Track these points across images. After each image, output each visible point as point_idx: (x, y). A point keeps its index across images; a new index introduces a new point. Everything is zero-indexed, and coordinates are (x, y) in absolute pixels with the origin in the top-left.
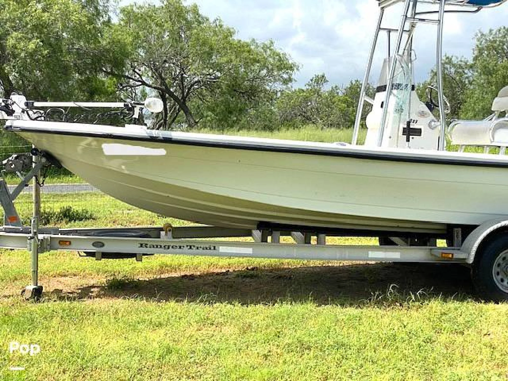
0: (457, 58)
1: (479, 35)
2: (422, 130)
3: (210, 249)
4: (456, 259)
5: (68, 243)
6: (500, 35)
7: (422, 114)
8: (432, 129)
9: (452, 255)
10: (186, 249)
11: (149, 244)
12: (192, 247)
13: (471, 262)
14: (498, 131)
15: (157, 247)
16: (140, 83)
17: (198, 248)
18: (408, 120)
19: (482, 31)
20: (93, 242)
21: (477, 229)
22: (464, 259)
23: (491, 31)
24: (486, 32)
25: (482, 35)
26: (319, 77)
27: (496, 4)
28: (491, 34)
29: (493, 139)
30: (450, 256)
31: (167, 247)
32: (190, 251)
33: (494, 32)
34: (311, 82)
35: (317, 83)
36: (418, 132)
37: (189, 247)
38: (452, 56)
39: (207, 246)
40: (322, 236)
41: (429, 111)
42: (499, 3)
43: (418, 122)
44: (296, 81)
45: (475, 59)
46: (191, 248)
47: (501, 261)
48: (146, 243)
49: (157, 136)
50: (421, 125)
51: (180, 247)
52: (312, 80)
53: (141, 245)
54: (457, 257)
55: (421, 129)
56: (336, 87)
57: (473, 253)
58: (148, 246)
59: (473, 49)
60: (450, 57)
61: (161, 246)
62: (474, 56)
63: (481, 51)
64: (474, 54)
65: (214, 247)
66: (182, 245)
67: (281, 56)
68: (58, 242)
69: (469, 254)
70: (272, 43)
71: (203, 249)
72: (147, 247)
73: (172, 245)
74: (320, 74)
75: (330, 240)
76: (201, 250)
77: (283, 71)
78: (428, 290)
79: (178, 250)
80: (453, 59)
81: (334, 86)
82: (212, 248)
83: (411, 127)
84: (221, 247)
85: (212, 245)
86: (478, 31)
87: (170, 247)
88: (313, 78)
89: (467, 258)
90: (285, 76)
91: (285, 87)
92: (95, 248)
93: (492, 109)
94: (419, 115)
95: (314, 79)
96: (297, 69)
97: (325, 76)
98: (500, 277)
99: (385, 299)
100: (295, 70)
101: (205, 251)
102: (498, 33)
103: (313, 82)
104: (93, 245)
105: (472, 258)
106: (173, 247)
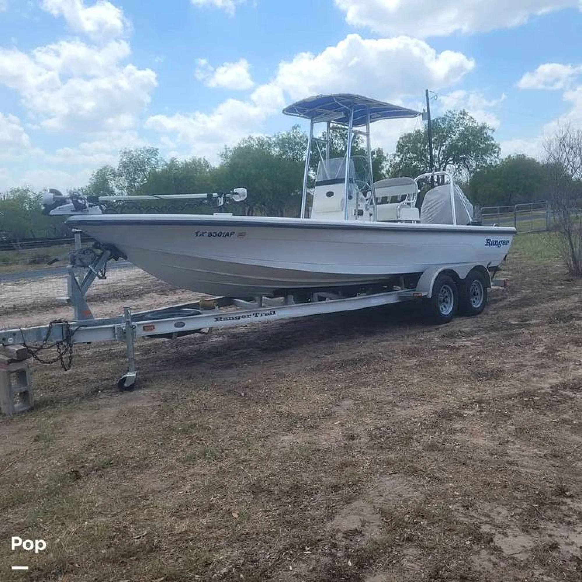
3: (271, 314)
5: (152, 327)
8: (367, 210)
11: (223, 317)
13: (430, 296)
15: (230, 319)
17: (262, 315)
20: (174, 323)
21: (422, 275)
22: (426, 296)
30: (420, 295)
41: (364, 198)
43: (360, 206)
46: (256, 316)
48: (220, 317)
51: (248, 316)
54: (423, 295)
55: (363, 210)
57: (431, 291)
65: (274, 312)
66: (249, 314)
68: (142, 328)
72: (221, 320)
82: (273, 313)
83: (358, 209)
85: (272, 310)
89: (427, 294)
92: (176, 328)
94: (360, 200)
104: (175, 325)
105: (431, 294)
106: (242, 317)
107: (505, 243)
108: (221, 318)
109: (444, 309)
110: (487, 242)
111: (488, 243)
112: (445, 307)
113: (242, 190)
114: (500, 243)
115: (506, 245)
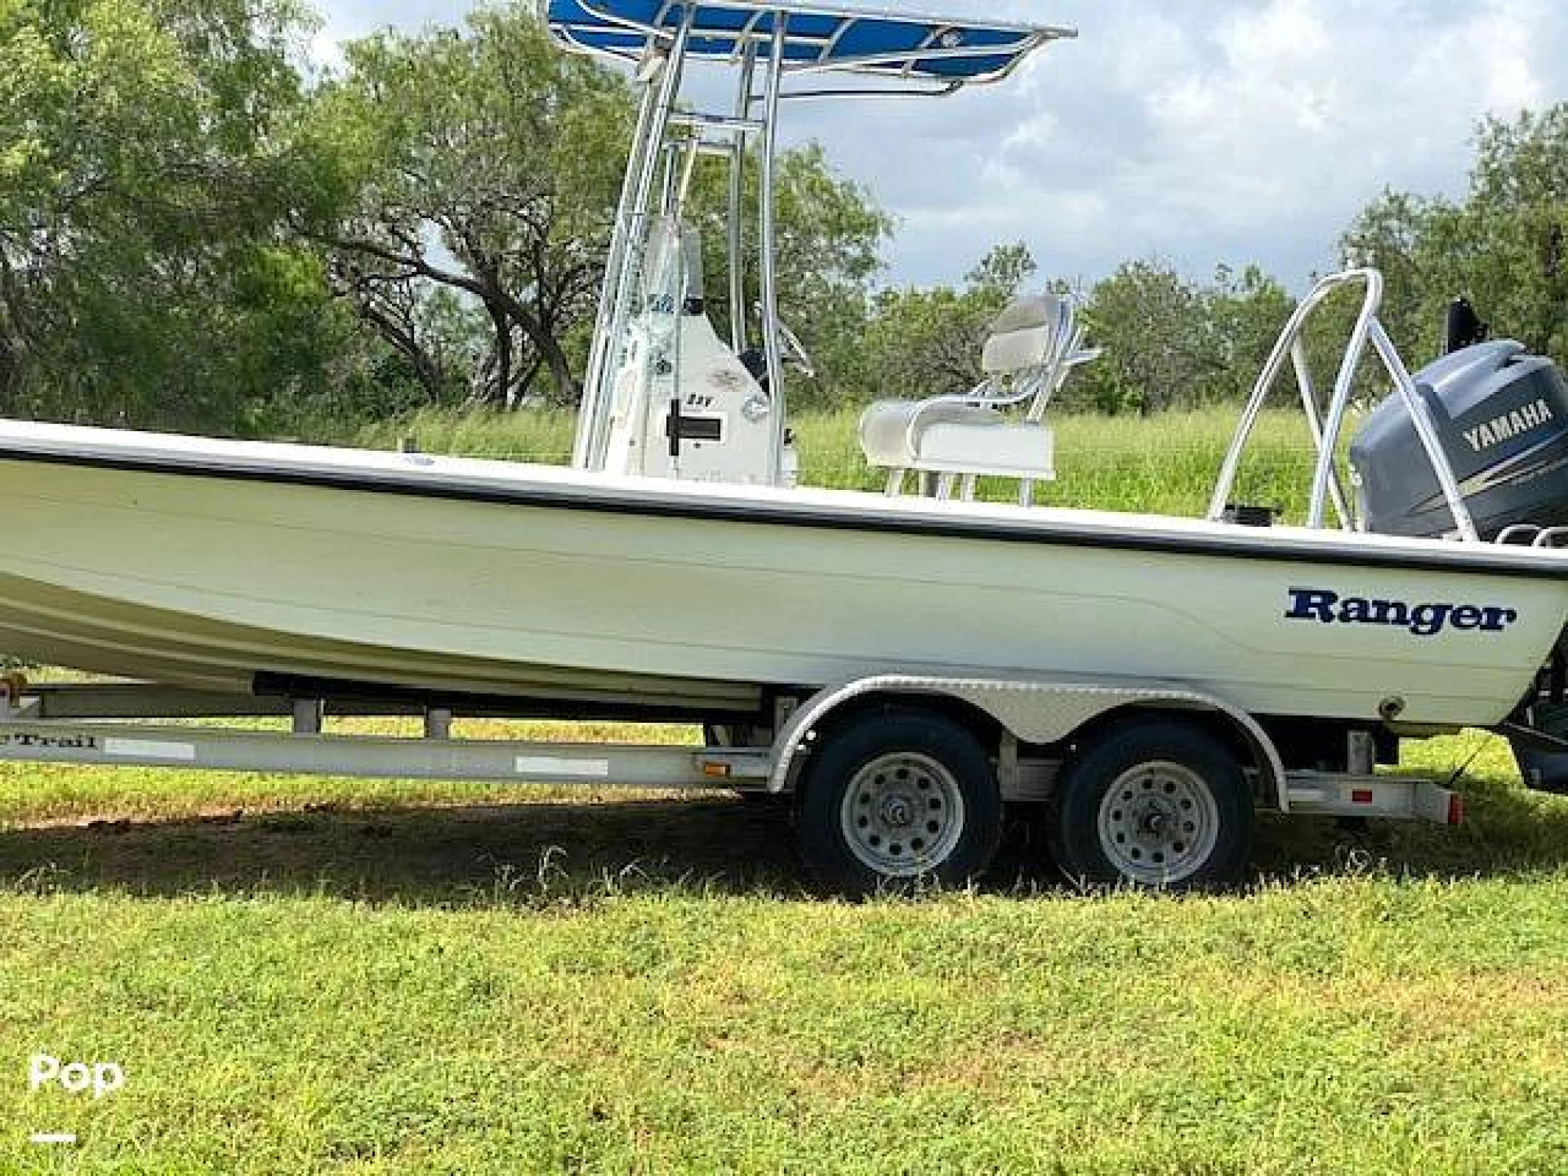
0: (1422, 200)
1: (1489, 131)
2: (724, 425)
3: (80, 744)
4: (739, 778)
6: (1554, 131)
7: (725, 379)
8: (754, 421)
9: (728, 770)
10: (15, 745)
12: (31, 740)
13: (776, 787)
14: (932, 428)
16: (414, 269)
17: (45, 743)
18: (673, 396)
19: (1495, 116)
23: (1525, 116)
24: (1512, 121)
25: (1500, 130)
26: (1009, 252)
27: (997, 73)
28: (1528, 127)
29: (918, 451)
30: (723, 770)
32: (27, 749)
33: (1535, 122)
34: (983, 269)
35: (1004, 272)
36: (710, 429)
37: (21, 739)
38: (1407, 195)
39: (72, 738)
40: (439, 714)
41: (745, 372)
42: (1002, 71)
43: (713, 403)
44: (887, 267)
45: (1480, 202)
46: (26, 742)
47: (869, 787)
50: (719, 410)
52: (985, 263)
54: (740, 774)
55: (718, 421)
56: (1060, 283)
57: (783, 765)
59: (1471, 174)
60: (1401, 196)
62: (1475, 193)
63: (1496, 180)
64: (1475, 188)
65: (92, 740)
67: (838, 191)
69: (775, 766)
70: (817, 151)
71: (61, 745)
74: (1011, 244)
75: (462, 727)
76: (53, 748)
77: (845, 236)
78: (654, 861)
80: (1408, 204)
81: (1054, 281)
82: (86, 743)
83: (682, 414)
84: (109, 741)
85: (82, 732)
86: (1485, 121)
88: (990, 256)
89: (768, 774)
90: (854, 251)
91: (851, 283)
94: (715, 380)
95: (992, 261)
96: (888, 232)
97: (1028, 248)
98: (866, 832)
99: (530, 887)
100: (881, 235)
101: (66, 750)
102: (1547, 123)
103: (990, 267)
105: (781, 779)
107: (1492, 619)
111: (1304, 604)
112: (917, 845)
114: (1428, 615)
115: (1493, 625)
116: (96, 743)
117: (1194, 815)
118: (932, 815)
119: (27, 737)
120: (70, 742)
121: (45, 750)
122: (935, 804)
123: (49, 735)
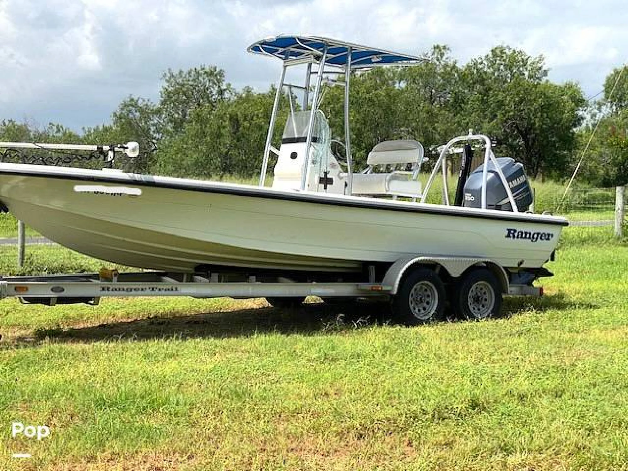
0: (144, 101)
1: (168, 75)
3: (172, 290)
4: (383, 291)
5: (25, 289)
9: (381, 287)
10: (148, 291)
11: (112, 287)
12: (155, 289)
13: (395, 293)
15: (119, 290)
17: (160, 290)
18: (325, 170)
19: (171, 71)
20: (51, 287)
21: (394, 265)
22: (390, 291)
25: (172, 75)
28: (181, 76)
31: (129, 290)
32: (153, 293)
33: (184, 74)
37: (151, 289)
38: (139, 99)
41: (337, 163)
43: (331, 173)
45: (163, 103)
48: (108, 286)
49: (140, 179)
50: (333, 175)
51: (143, 290)
53: (103, 289)
54: (385, 290)
55: (332, 179)
57: (397, 286)
58: (110, 289)
59: (161, 92)
60: (136, 99)
61: (123, 290)
62: (162, 99)
63: (169, 95)
65: (176, 288)
66: (144, 287)
68: (13, 288)
69: (393, 286)
71: (165, 291)
72: (108, 290)
73: (135, 287)
76: (163, 292)
79: (140, 292)
80: (139, 102)
82: (174, 289)
83: (327, 176)
85: (173, 286)
86: (167, 71)
87: (133, 290)
89: (392, 289)
92: (53, 293)
93: (368, 163)
101: (167, 292)
102: (188, 75)
104: (52, 290)
105: (396, 290)
106: (135, 290)
107: (548, 237)
108: (108, 288)
109: (422, 311)
110: (509, 233)
111: (511, 233)
112: (424, 309)
113: (132, 145)
114: (535, 236)
115: (548, 239)
116: (178, 289)
117: (487, 296)
118: (427, 300)
119: (153, 289)
120: (168, 289)
121: (160, 293)
122: (428, 296)
123: (161, 287)
